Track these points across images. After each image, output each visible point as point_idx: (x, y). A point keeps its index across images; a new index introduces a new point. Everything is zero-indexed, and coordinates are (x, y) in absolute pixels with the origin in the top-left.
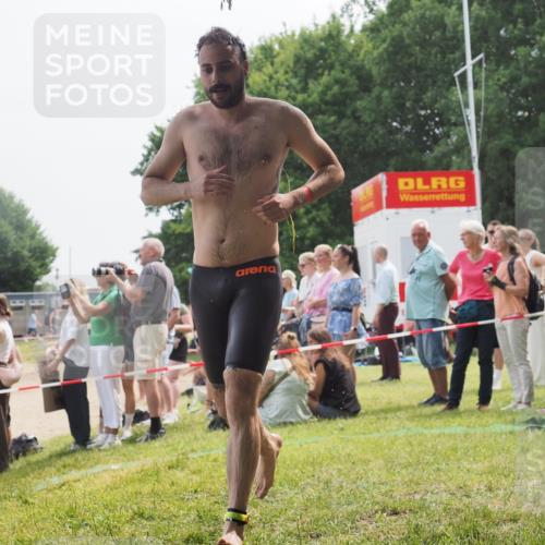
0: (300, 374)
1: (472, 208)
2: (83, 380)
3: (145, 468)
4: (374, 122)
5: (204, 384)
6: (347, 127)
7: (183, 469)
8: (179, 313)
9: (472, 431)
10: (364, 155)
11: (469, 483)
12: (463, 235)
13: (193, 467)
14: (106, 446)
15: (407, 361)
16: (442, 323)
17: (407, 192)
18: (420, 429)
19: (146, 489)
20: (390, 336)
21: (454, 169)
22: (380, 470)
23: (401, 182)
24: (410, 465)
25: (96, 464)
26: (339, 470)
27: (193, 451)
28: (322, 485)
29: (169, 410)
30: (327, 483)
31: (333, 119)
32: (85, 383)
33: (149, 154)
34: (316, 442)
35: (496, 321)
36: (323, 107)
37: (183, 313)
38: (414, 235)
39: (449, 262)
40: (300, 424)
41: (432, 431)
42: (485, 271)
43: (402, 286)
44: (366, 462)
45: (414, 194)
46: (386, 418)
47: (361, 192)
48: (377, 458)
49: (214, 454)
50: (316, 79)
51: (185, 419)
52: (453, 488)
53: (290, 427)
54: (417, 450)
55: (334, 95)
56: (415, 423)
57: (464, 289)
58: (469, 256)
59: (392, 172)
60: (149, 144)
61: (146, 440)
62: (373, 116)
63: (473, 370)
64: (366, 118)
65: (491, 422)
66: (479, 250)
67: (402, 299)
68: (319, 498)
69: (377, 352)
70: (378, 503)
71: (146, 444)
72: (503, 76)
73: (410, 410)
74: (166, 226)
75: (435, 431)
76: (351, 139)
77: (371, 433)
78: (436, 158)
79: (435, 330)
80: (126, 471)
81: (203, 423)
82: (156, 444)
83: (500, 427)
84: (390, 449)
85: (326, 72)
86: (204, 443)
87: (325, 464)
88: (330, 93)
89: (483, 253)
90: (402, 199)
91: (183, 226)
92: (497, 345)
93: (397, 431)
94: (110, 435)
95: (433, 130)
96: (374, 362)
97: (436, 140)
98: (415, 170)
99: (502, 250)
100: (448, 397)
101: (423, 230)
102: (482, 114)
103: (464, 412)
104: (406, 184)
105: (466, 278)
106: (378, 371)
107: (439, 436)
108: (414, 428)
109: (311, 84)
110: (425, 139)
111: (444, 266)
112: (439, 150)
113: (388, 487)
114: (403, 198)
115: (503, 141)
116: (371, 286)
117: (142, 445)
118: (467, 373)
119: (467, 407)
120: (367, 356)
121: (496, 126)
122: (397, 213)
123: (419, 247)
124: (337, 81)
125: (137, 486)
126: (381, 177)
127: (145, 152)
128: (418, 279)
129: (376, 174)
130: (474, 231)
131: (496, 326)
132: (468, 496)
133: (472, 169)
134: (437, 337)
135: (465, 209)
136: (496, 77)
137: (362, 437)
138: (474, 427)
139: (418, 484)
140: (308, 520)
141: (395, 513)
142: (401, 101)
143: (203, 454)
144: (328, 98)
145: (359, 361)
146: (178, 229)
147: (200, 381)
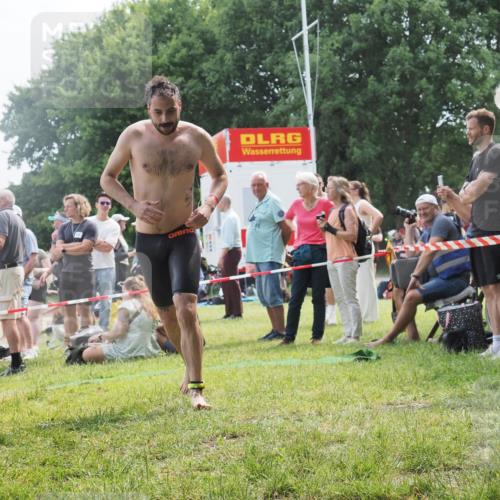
1: (307, 161)
4: (218, 82)
6: (195, 86)
7: (41, 400)
8: (37, 257)
9: (306, 363)
10: (209, 112)
11: (301, 409)
12: (299, 185)
13: (51, 398)
15: (248, 301)
16: (279, 266)
17: (248, 147)
18: (259, 362)
19: (7, 418)
21: (291, 125)
22: (221, 398)
23: (243, 137)
27: (51, 383)
28: (168, 413)
29: (30, 346)
30: (173, 410)
33: (10, 112)
34: (165, 374)
35: (329, 263)
36: (172, 68)
37: (41, 258)
38: (254, 185)
39: (286, 210)
40: (150, 358)
41: (269, 363)
42: (318, 218)
43: (244, 232)
45: (255, 148)
46: (228, 352)
48: (218, 387)
49: (70, 386)
50: (164, 42)
51: (43, 355)
52: (287, 414)
53: (141, 361)
54: (255, 380)
55: (181, 57)
56: (254, 357)
57: (299, 235)
58: (304, 204)
59: (235, 129)
61: (8, 374)
62: (217, 76)
63: (307, 308)
64: (211, 78)
65: (323, 354)
66: (314, 199)
67: (244, 245)
68: (165, 424)
69: (221, 293)
70: (219, 428)
72: (337, 41)
73: (250, 345)
74: (26, 177)
75: (273, 363)
76: (197, 98)
77: (214, 365)
78: (274, 116)
79: (273, 272)
81: (61, 358)
82: (17, 377)
83: (331, 359)
84: (231, 379)
85: (174, 36)
86: (62, 377)
87: (171, 393)
88: (178, 56)
89: (316, 203)
90: (244, 153)
91: (43, 179)
92: (329, 286)
93: (238, 364)
95: (273, 90)
96: (218, 302)
97: (275, 99)
98: (256, 126)
99: (334, 199)
100: (284, 333)
101: (263, 180)
102: (317, 76)
103: (299, 346)
104: (248, 139)
105: (301, 224)
106: (221, 309)
107: (276, 367)
108: (254, 360)
109: (161, 47)
110: (265, 98)
111: (281, 214)
112: (278, 109)
113: (228, 414)
114: (246, 152)
115: (336, 102)
116: (216, 232)
117: (4, 378)
118: (302, 311)
119: (302, 341)
120: (212, 297)
121: (330, 87)
122: (240, 166)
123: (258, 196)
124: (184, 45)
126: (225, 133)
127: (6, 111)
128: (258, 225)
129: (219, 131)
130: (309, 182)
131: (328, 268)
132: (301, 421)
133: (308, 125)
134: (274, 279)
135: (301, 162)
136: (330, 43)
138: (308, 359)
139: (255, 410)
140: (155, 444)
141: (234, 436)
142: (242, 63)
143: (60, 386)
144: (176, 60)
145: (205, 301)
146: (39, 181)
147: (59, 320)
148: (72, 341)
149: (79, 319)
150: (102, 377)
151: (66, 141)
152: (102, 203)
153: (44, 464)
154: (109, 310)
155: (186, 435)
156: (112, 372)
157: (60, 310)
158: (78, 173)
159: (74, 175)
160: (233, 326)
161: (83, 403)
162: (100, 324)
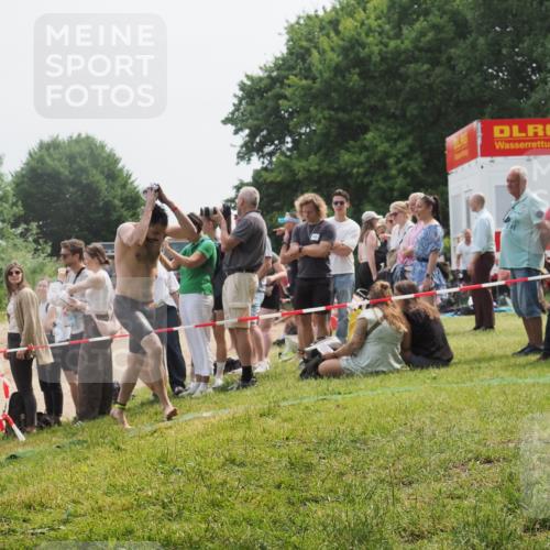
0: (391, 323)
2: (175, 329)
3: (237, 415)
4: (469, 69)
5: (295, 333)
6: (441, 75)
7: (274, 417)
10: (458, 104)
13: (284, 414)
14: (198, 394)
15: (501, 311)
17: (501, 140)
18: (515, 379)
19: (238, 436)
20: (485, 285)
22: (473, 417)
23: (497, 129)
24: (504, 414)
25: (188, 411)
26: (432, 419)
27: (284, 399)
28: (414, 433)
29: (261, 359)
30: (420, 431)
31: (426, 67)
32: (177, 332)
33: (240, 103)
34: (410, 391)
36: (417, 53)
37: (274, 262)
41: (527, 381)
43: (498, 235)
44: (460, 411)
45: (510, 142)
46: (480, 368)
47: (454, 140)
48: (470, 406)
49: (305, 402)
50: (410, 24)
51: (276, 368)
53: (382, 376)
54: (511, 399)
55: (429, 42)
56: (509, 373)
59: (490, 120)
60: (240, 93)
61: (238, 388)
62: (469, 62)
64: (461, 66)
67: (498, 250)
68: (412, 445)
69: (470, 302)
70: (471, 451)
71: (238, 392)
73: (504, 361)
74: (257, 174)
75: (530, 381)
76: (445, 88)
77: (464, 382)
78: (532, 105)
80: (217, 418)
81: (294, 372)
82: (248, 392)
84: (483, 398)
85: (421, 18)
86: (296, 392)
87: (417, 412)
88: (424, 40)
90: (497, 147)
91: (274, 174)
93: (491, 381)
94: (202, 384)
95: (530, 77)
96: (467, 312)
97: (533, 87)
98: (512, 117)
100: (542, 347)
104: (502, 132)
106: (471, 321)
107: (533, 385)
108: (508, 377)
109: (405, 30)
110: (521, 85)
111: (539, 214)
112: (535, 97)
113: (481, 436)
114: (499, 145)
117: (233, 393)
120: (460, 306)
122: (492, 161)
123: (514, 195)
124: (433, 27)
125: (229, 433)
126: (476, 125)
127: (236, 102)
128: (513, 227)
129: (470, 122)
134: (531, 287)
137: (455, 386)
139: (511, 432)
140: (401, 467)
141: (488, 461)
142: (497, 48)
143: (295, 402)
144: (421, 44)
145: (452, 311)
146: (270, 177)
147: (291, 330)
148: (308, 353)
149: (315, 329)
150: (340, 393)
151: (300, 135)
152: (336, 203)
153: (279, 487)
154: (347, 320)
155: (434, 459)
156: (351, 388)
157: (293, 319)
158: (312, 168)
159: (309, 171)
160: (484, 338)
161: (321, 421)
162: (338, 335)
